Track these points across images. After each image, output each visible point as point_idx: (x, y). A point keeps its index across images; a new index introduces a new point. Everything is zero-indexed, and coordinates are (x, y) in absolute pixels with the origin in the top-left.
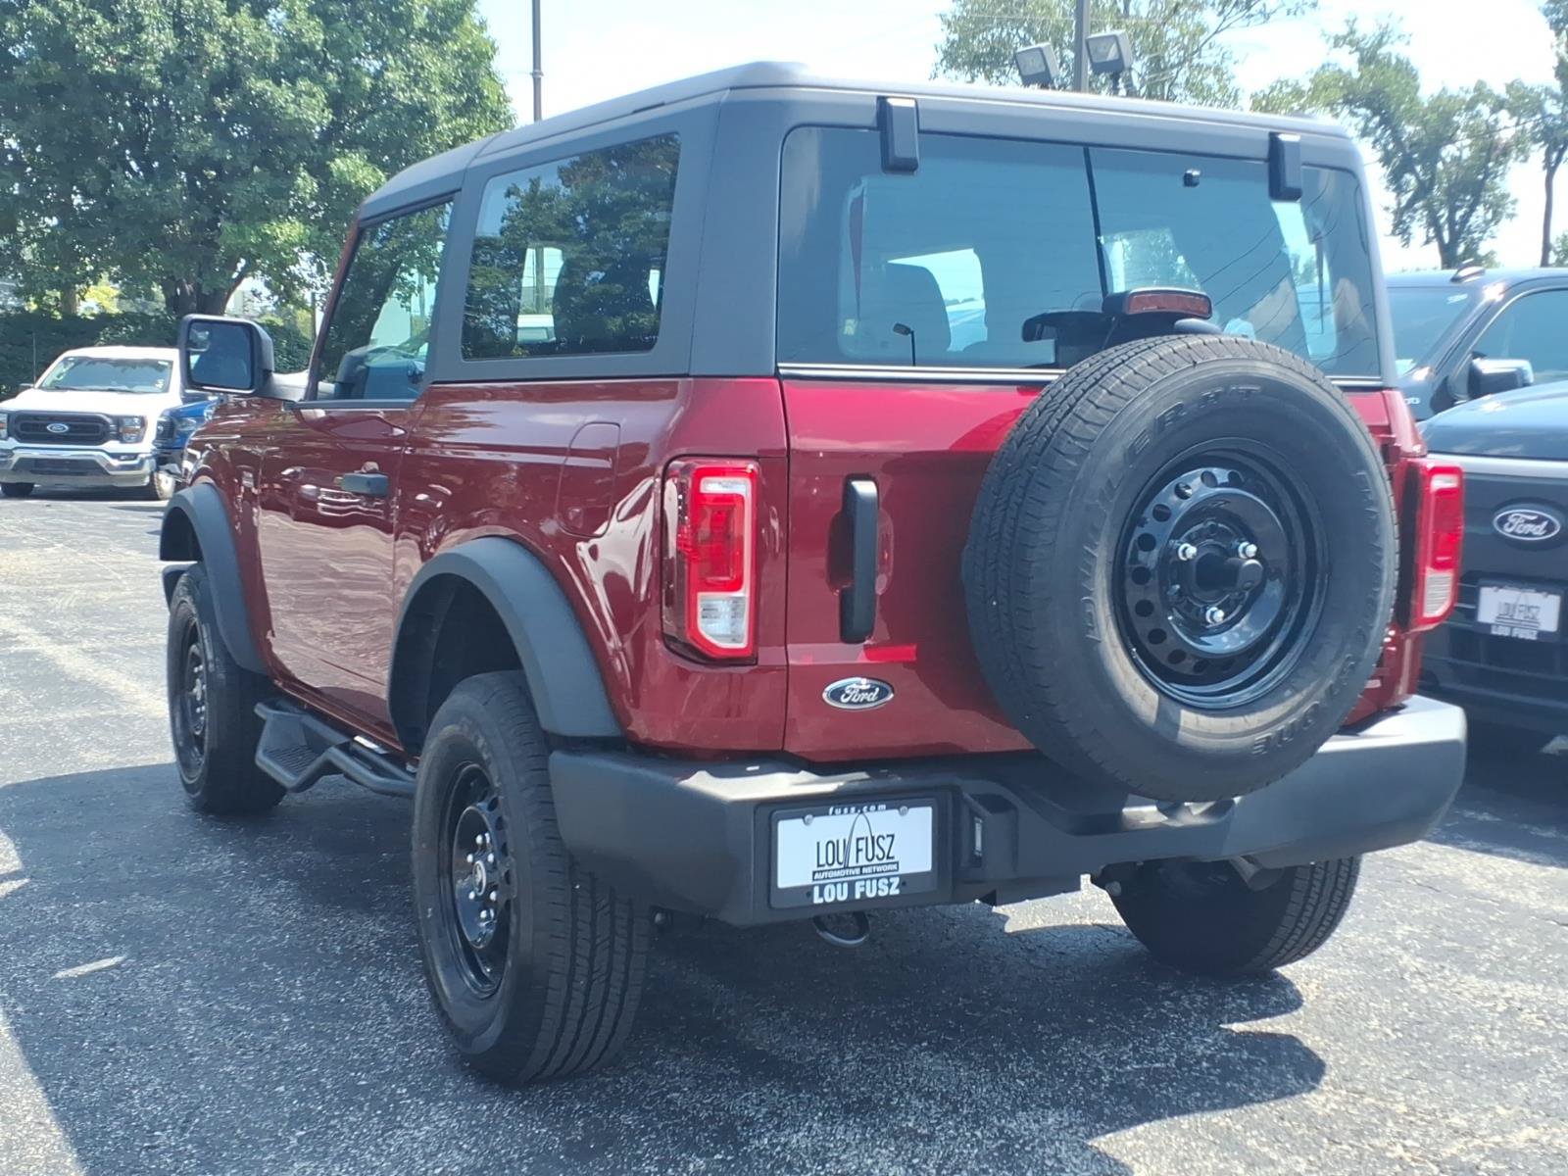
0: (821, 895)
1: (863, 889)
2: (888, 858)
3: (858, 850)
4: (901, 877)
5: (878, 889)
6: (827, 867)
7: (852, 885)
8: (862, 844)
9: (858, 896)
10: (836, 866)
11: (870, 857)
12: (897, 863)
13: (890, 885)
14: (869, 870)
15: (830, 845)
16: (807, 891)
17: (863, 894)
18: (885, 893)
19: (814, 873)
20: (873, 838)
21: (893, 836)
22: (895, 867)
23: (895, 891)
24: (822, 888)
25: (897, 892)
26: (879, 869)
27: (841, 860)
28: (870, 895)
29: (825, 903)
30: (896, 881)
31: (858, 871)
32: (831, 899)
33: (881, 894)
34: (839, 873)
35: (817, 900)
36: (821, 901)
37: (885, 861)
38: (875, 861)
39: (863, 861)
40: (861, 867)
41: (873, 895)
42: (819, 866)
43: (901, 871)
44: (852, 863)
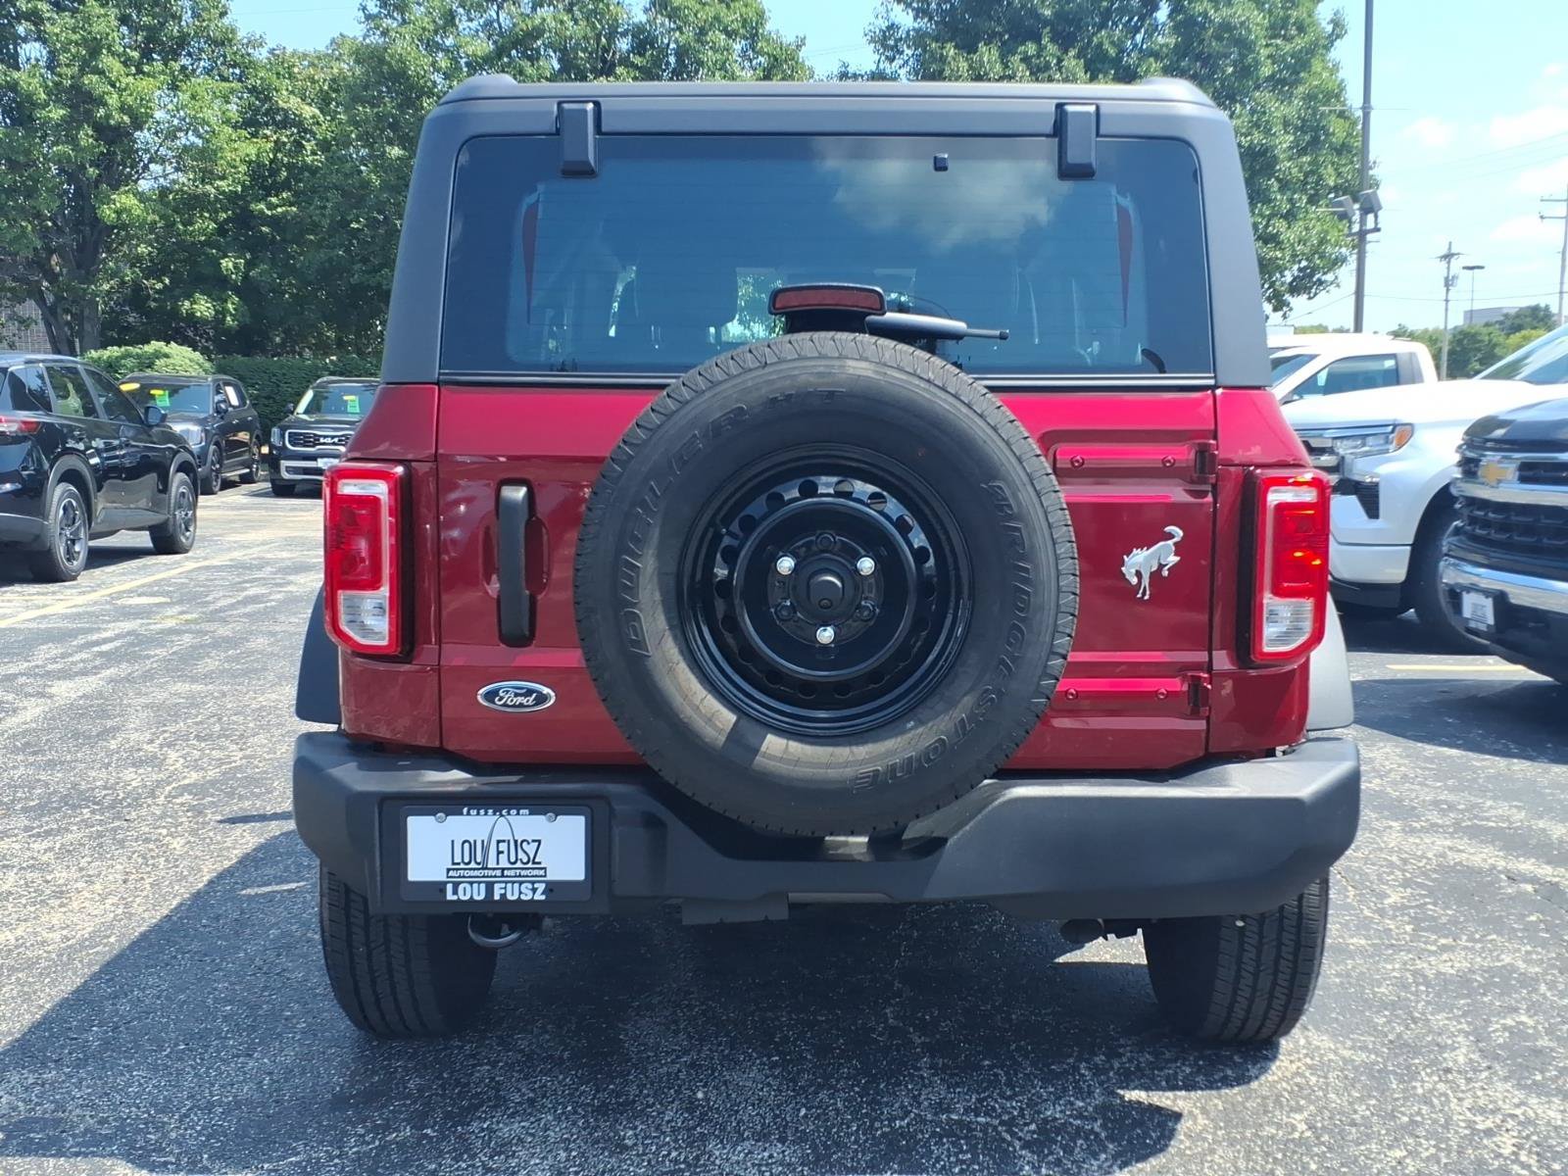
0: (455, 892)
1: (503, 891)
2: (534, 863)
3: (499, 853)
4: (548, 883)
5: (520, 893)
6: (462, 866)
7: (490, 887)
8: (503, 847)
9: (497, 897)
10: (473, 865)
11: (513, 859)
12: (545, 868)
13: (534, 890)
14: (512, 873)
15: (467, 845)
16: (440, 887)
17: (503, 896)
18: (529, 897)
19: (449, 870)
20: (516, 842)
21: (539, 842)
22: (542, 872)
23: (539, 897)
24: (456, 886)
25: (543, 897)
26: (523, 873)
27: (478, 860)
28: (510, 897)
29: (459, 901)
30: (541, 887)
31: (499, 873)
32: (467, 898)
33: (523, 897)
34: (476, 873)
35: (450, 897)
36: (455, 898)
37: (530, 865)
38: (519, 865)
39: (505, 864)
40: (503, 869)
41: (515, 897)
42: (454, 864)
43: (549, 878)
44: (492, 864)
